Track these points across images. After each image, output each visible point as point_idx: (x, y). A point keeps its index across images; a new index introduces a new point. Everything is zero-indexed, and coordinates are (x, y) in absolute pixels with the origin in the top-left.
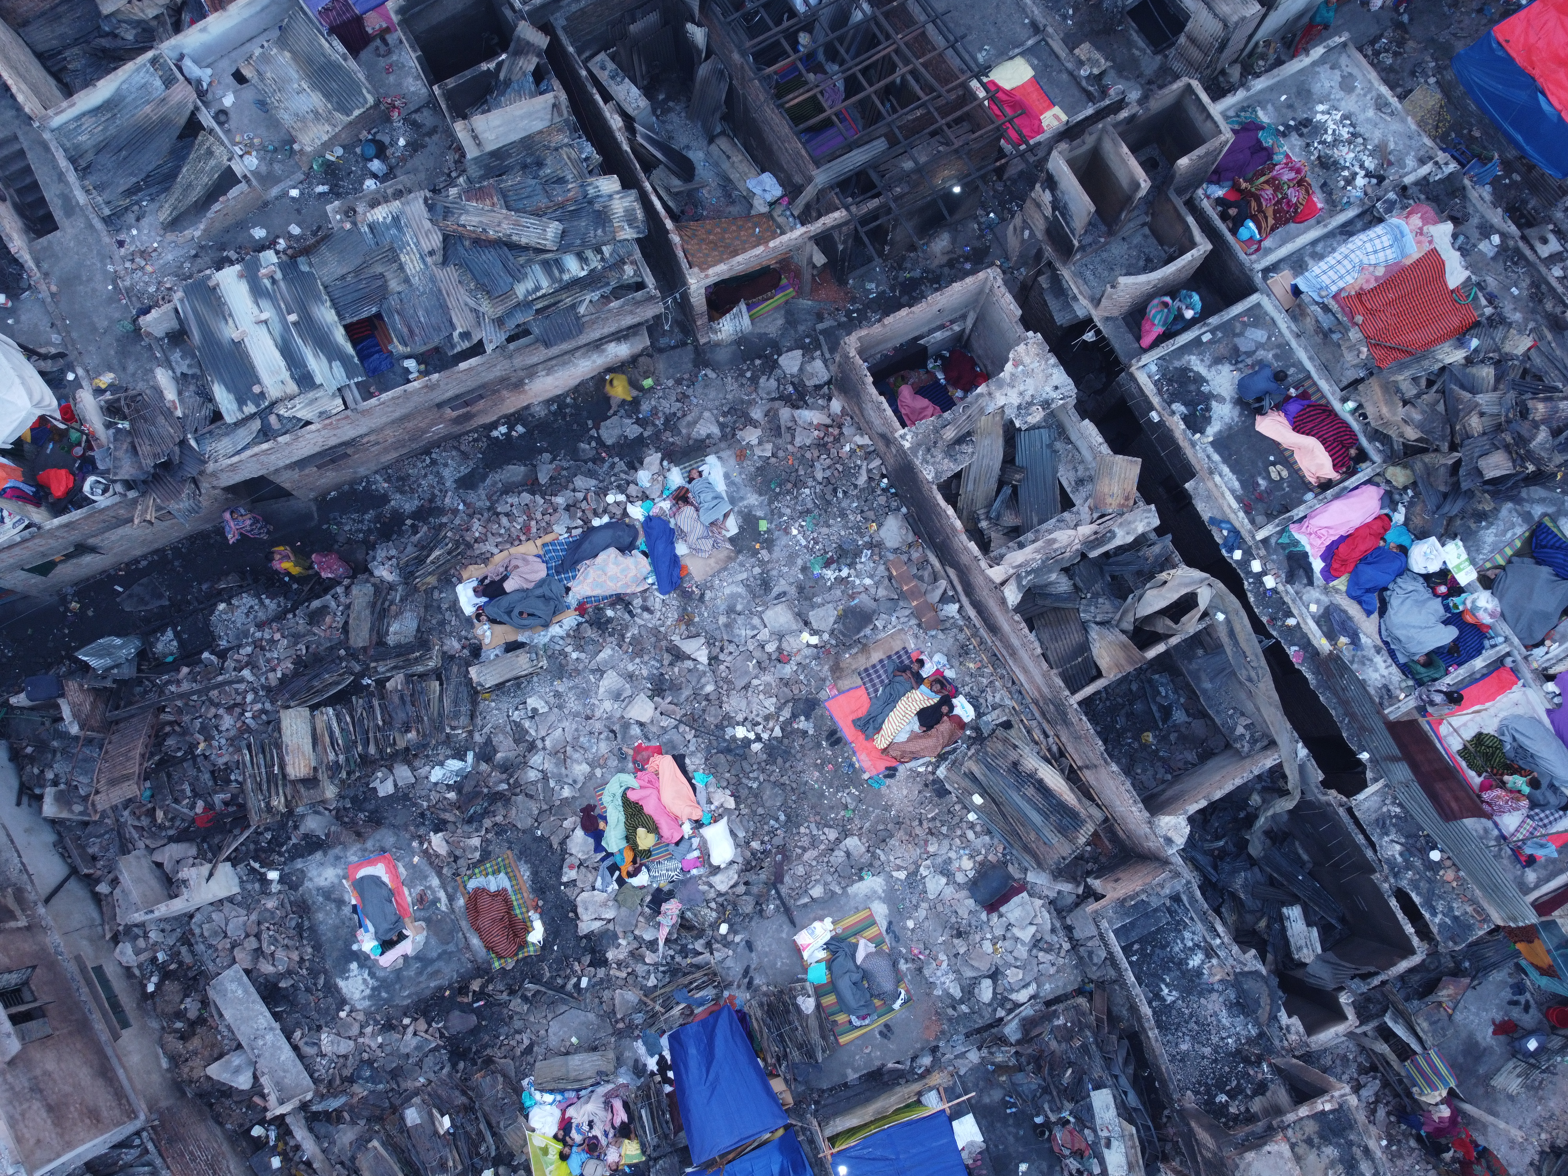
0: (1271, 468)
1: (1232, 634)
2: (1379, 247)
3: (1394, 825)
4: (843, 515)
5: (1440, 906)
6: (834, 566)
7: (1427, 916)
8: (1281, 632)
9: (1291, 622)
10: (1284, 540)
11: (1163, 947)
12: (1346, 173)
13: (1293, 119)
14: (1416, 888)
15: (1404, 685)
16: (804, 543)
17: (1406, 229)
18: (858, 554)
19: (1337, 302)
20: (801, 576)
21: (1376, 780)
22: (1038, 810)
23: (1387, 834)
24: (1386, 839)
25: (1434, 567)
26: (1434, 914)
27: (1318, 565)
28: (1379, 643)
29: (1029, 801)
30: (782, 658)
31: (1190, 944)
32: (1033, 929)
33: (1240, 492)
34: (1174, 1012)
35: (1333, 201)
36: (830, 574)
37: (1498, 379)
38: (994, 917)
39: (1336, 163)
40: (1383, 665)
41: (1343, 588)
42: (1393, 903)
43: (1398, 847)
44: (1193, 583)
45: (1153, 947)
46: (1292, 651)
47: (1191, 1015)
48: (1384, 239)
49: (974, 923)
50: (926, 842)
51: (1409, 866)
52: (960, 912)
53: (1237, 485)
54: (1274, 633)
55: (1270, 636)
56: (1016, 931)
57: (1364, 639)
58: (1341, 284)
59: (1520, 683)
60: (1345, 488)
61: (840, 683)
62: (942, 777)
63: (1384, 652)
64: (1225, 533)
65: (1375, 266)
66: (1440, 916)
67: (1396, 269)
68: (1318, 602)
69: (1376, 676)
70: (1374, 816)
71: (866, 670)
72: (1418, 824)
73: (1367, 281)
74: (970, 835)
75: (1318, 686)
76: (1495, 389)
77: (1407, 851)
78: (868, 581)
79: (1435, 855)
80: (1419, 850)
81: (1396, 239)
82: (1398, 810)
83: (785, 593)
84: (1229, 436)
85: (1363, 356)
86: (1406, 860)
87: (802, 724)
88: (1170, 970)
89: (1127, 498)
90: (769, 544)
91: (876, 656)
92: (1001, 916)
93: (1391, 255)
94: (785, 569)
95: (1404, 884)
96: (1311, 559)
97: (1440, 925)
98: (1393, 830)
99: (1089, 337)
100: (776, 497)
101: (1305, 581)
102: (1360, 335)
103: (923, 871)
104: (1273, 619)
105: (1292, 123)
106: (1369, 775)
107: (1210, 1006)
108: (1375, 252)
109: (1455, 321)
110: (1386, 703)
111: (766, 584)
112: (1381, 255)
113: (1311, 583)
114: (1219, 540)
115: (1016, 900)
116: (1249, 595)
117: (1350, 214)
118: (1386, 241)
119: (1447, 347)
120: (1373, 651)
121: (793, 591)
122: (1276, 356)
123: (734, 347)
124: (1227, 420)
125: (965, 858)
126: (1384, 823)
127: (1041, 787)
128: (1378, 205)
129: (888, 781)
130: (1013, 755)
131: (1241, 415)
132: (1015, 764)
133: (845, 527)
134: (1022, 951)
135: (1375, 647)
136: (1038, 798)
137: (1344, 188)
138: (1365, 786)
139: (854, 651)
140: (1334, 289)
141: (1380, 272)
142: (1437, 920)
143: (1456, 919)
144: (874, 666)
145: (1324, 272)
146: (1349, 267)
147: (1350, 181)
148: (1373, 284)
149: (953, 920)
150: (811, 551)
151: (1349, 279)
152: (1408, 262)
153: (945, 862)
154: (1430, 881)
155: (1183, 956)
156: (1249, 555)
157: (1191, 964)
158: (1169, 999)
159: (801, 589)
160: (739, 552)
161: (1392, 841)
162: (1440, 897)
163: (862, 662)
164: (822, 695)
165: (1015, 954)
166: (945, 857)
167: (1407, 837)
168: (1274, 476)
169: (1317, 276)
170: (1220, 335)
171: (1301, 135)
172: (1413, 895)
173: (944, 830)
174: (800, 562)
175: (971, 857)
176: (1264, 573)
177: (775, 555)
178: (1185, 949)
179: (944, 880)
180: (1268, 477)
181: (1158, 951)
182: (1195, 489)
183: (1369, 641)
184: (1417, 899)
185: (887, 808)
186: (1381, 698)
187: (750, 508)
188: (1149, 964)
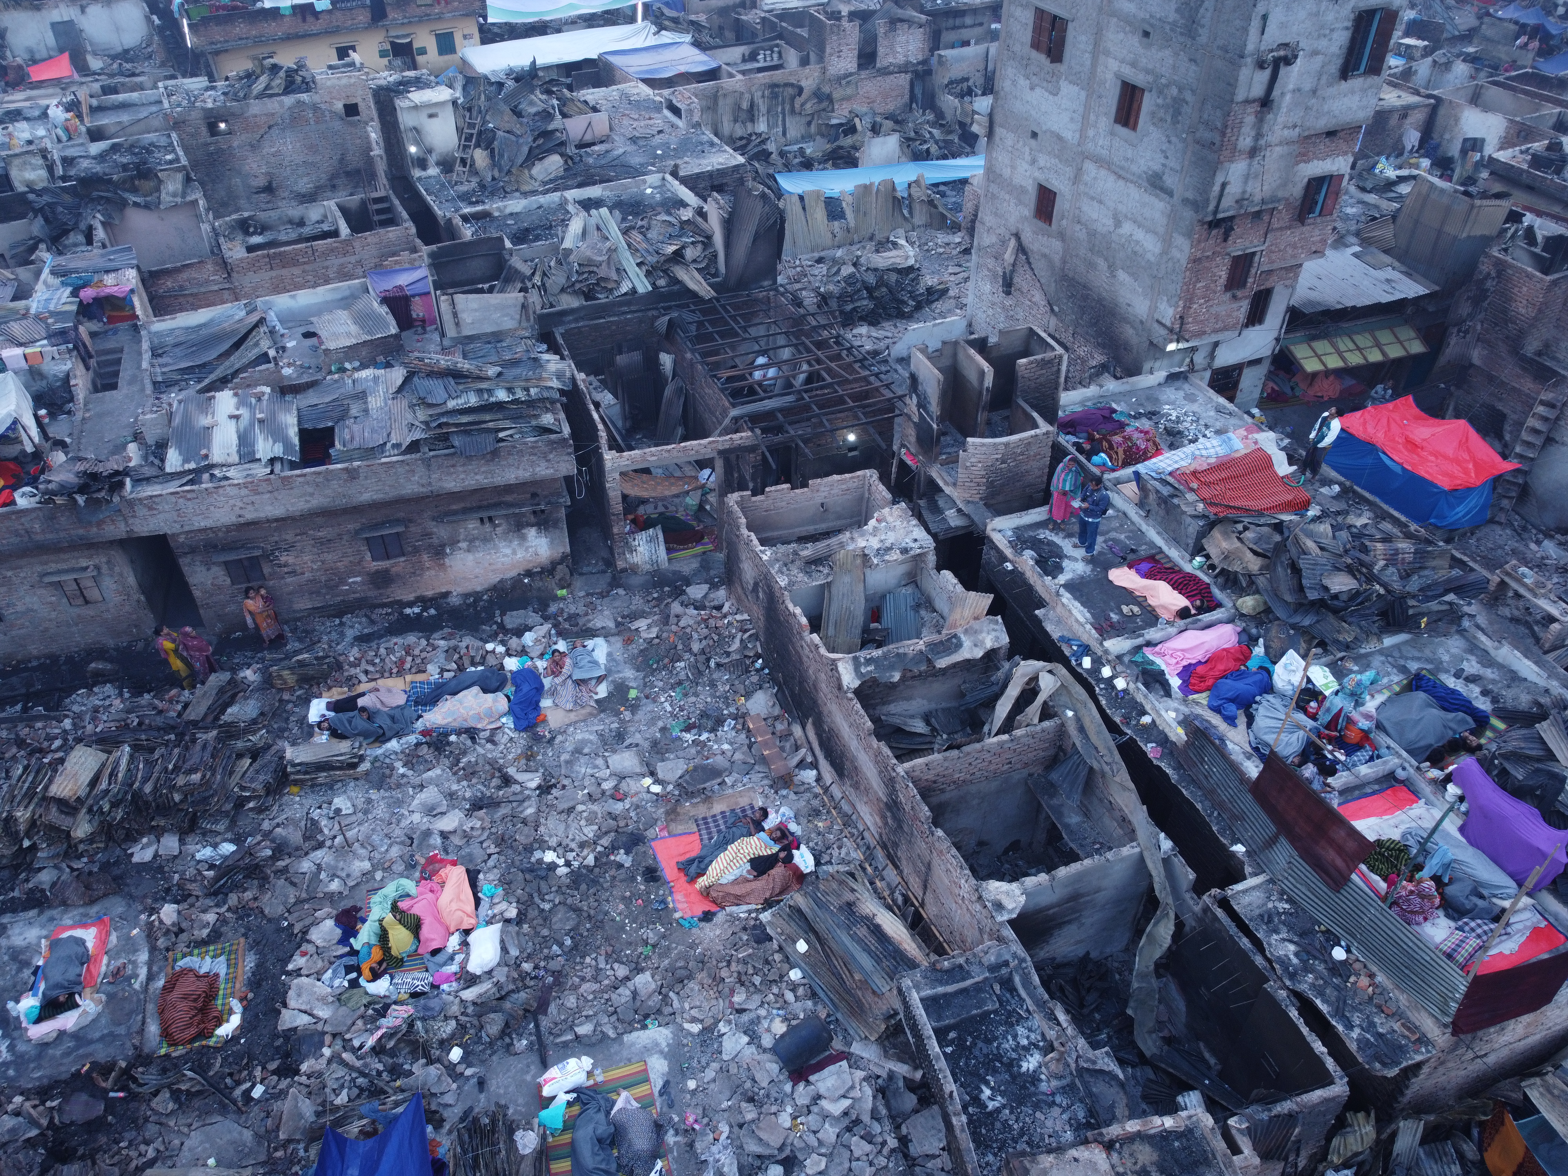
1: (1082, 729)
2: (1209, 446)
4: (713, 684)
6: (694, 731)
9: (1146, 720)
10: (1138, 658)
11: (988, 1041)
12: (1190, 438)
14: (1321, 994)
16: (669, 709)
17: (1235, 437)
18: (719, 722)
19: (1173, 477)
20: (658, 735)
22: (869, 952)
26: (1350, 1026)
27: (1175, 682)
28: (1249, 749)
29: (859, 941)
30: (617, 795)
31: (1025, 1042)
32: (847, 1103)
33: (1091, 620)
34: (998, 1125)
36: (689, 737)
37: (1336, 532)
38: (801, 1086)
39: (1180, 432)
40: (1255, 769)
41: (1205, 702)
43: (1292, 948)
44: (1032, 672)
45: (974, 1038)
46: (1150, 749)
47: (1022, 1133)
48: (1214, 442)
49: (774, 1094)
50: (732, 992)
52: (758, 1077)
53: (1088, 615)
56: (824, 1103)
57: (1232, 749)
58: (1177, 467)
59: (1421, 800)
60: (1198, 620)
61: (673, 826)
62: (764, 920)
64: (1074, 646)
65: (1208, 457)
67: (1226, 459)
71: (705, 818)
72: (1311, 917)
73: (1201, 465)
74: (789, 996)
78: (726, 747)
79: (1339, 954)
81: (1225, 442)
82: (1287, 906)
83: (637, 745)
84: (1081, 583)
85: (1200, 510)
86: (1304, 962)
87: (621, 857)
88: (995, 1072)
89: (976, 619)
90: (634, 708)
91: (718, 808)
93: (1221, 451)
94: (643, 728)
95: (1303, 987)
96: (1168, 676)
100: (653, 672)
101: (1162, 692)
102: (1196, 497)
103: (722, 1027)
104: (1127, 719)
108: (1206, 449)
111: (620, 736)
112: (1212, 452)
113: (1168, 694)
114: (1067, 651)
115: (832, 1068)
116: (1100, 694)
118: (1217, 444)
121: (646, 745)
125: (778, 1020)
127: (877, 931)
129: (702, 924)
130: (849, 897)
132: (850, 905)
133: (713, 696)
135: (1244, 753)
138: (1242, 878)
139: (695, 801)
140: (1170, 470)
141: (1212, 460)
142: (1355, 1033)
143: (1380, 1036)
144: (714, 816)
145: (1161, 462)
146: (1183, 456)
148: (1205, 467)
150: (675, 716)
151: (1184, 463)
152: (1237, 455)
153: (752, 1022)
155: (1014, 1055)
156: (1099, 663)
157: (1025, 1066)
158: (991, 1105)
159: (655, 744)
160: (603, 711)
161: (1284, 940)
163: (702, 811)
164: (650, 833)
165: (819, 1135)
166: (752, 1015)
167: (1301, 936)
169: (1156, 465)
171: (1150, 418)
172: (1318, 1002)
173: (757, 980)
174: (660, 724)
175: (785, 1019)
177: (637, 718)
178: (1017, 1047)
179: (746, 1039)
181: (980, 1044)
182: (1045, 615)
185: (693, 946)
187: (624, 680)
188: (968, 1058)
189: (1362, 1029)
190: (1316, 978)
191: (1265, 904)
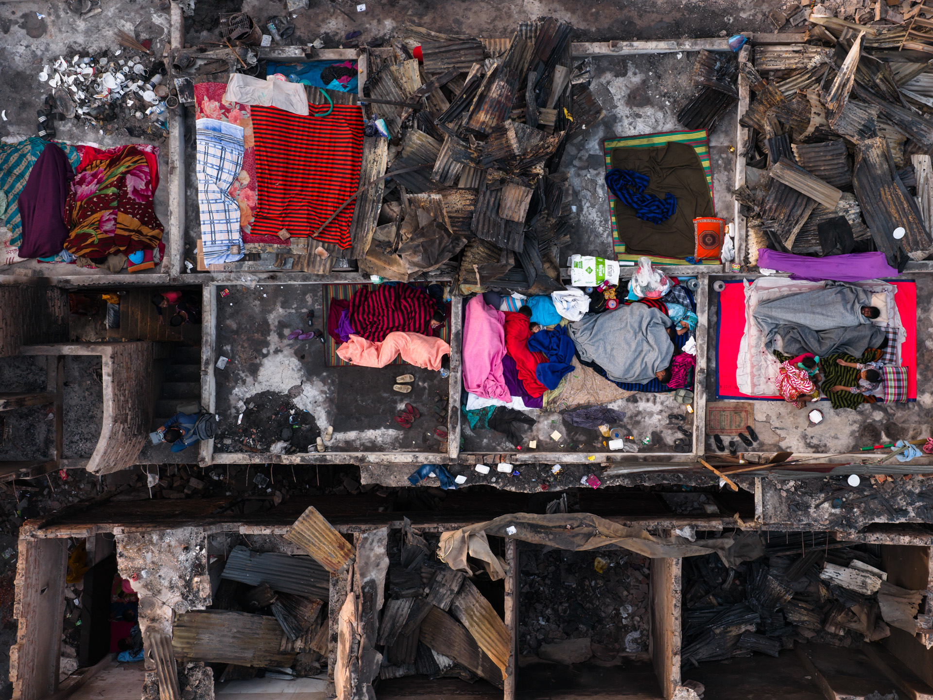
0: (396, 389)
1: (535, 528)
2: (216, 162)
3: (804, 494)
5: (902, 503)
7: (902, 520)
8: (560, 483)
9: (556, 469)
10: (474, 420)
12: (130, 102)
13: (39, 114)
14: (874, 513)
15: (680, 399)
17: (213, 122)
19: (253, 241)
21: (752, 484)
23: (809, 507)
24: (812, 510)
26: (905, 513)
27: (517, 403)
28: (627, 394)
33: (400, 434)
35: (154, 134)
37: (431, 130)
39: (113, 104)
40: (650, 404)
42: (873, 539)
43: (826, 505)
46: (584, 483)
48: (211, 151)
51: (848, 506)
53: (392, 433)
54: (558, 489)
59: (745, 284)
60: (457, 334)
63: (639, 395)
64: (432, 475)
65: (236, 178)
66: (910, 509)
68: (553, 427)
69: (656, 418)
70: (784, 508)
73: (248, 198)
76: (440, 140)
77: (835, 501)
79: (854, 481)
80: (840, 489)
81: (220, 139)
82: (792, 483)
84: (339, 407)
85: (326, 254)
86: (843, 506)
89: (342, 547)
93: (233, 156)
95: (861, 522)
96: (509, 406)
98: (807, 498)
99: (152, 480)
101: (526, 426)
102: (303, 241)
104: (544, 482)
105: (42, 119)
106: (744, 487)
108: (220, 169)
110: (686, 427)
112: (228, 166)
117: (175, 131)
118: (214, 150)
119: (368, 155)
120: (631, 405)
122: (284, 306)
124: (321, 398)
126: (797, 505)
128: (182, 100)
131: (324, 381)
135: (628, 400)
137: (145, 115)
138: (752, 496)
141: (246, 178)
142: (912, 514)
145: (213, 232)
147: (141, 106)
148: (254, 195)
152: (251, 143)
154: (873, 497)
156: (467, 469)
161: (817, 507)
162: (894, 497)
167: (821, 491)
168: (406, 390)
169: (213, 242)
170: (228, 348)
171: (62, 117)
172: (877, 520)
176: (493, 467)
180: (402, 397)
182: (372, 475)
183: (620, 402)
184: (882, 520)
186: (680, 429)
189: (911, 504)
190: (859, 507)
191: (780, 497)
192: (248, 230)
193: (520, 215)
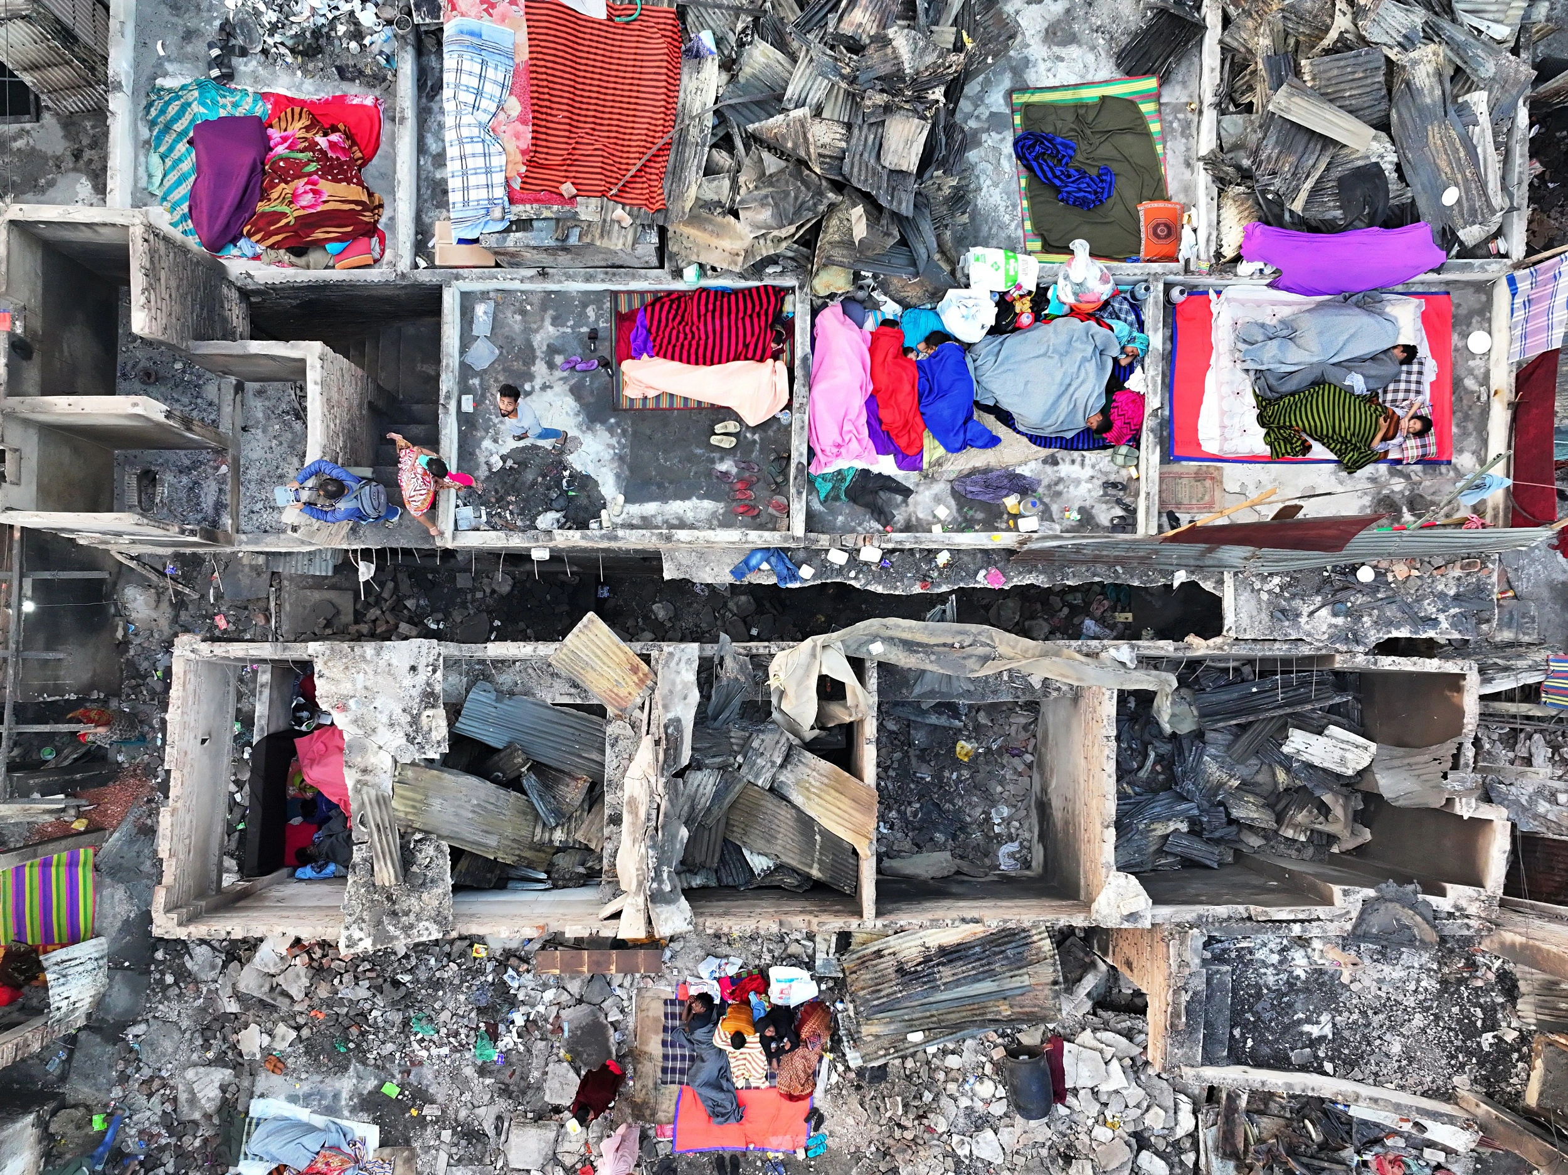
0: (714, 440)
1: (909, 646)
2: (474, 82)
3: (1294, 596)
4: (437, 984)
5: (1429, 608)
6: (502, 1028)
7: (1431, 634)
8: (948, 580)
9: (943, 558)
10: (825, 488)
11: (1259, 996)
12: (341, 29)
13: (211, 46)
14: (1390, 623)
15: (1120, 460)
16: (445, 1050)
17: (471, 23)
18: (502, 988)
19: (523, 201)
20: (489, 1081)
21: (1220, 582)
22: (976, 979)
23: (1298, 615)
24: (1303, 620)
25: (989, 315)
26: (1434, 622)
27: (886, 465)
28: (1044, 452)
29: (957, 983)
31: (1275, 958)
32: (1115, 1064)
33: (720, 507)
34: (1346, 1034)
35: (375, 76)
36: (509, 1040)
37: (781, 44)
38: (1070, 1099)
39: (317, 32)
40: (1077, 467)
41: (941, 451)
42: (1388, 663)
43: (1324, 612)
44: (808, 668)
45: (1250, 1010)
46: (982, 580)
47: (1363, 1013)
48: (467, 65)
49: (1063, 1128)
50: (930, 1130)
51: (1355, 614)
52: (1040, 1139)
53: (708, 505)
54: (944, 588)
55: (943, 598)
56: (1104, 1088)
57: (1025, 471)
58: (499, 178)
59: (1212, 295)
60: (805, 359)
61: (661, 1116)
62: (860, 1062)
63: (1061, 454)
64: (765, 566)
65: (500, 107)
66: (1441, 617)
67: (523, 80)
68: (938, 500)
69: (1085, 487)
70: (1265, 617)
71: (664, 1070)
72: (1312, 571)
73: (517, 136)
74: (952, 1061)
75: (1051, 576)
76: (794, 59)
77: (1336, 606)
78: (549, 995)
79: (1366, 575)
80: (1345, 588)
81: (479, 49)
82: (1277, 580)
83: (499, 1118)
84: (632, 469)
85: (627, 221)
86: (1348, 613)
88: (1290, 1005)
89: (635, 670)
90: (420, 1096)
91: (654, 1046)
92: (1075, 1092)
93: (496, 74)
94: (467, 1096)
95: (1375, 637)
96: (875, 470)
97: (1453, 625)
98: (1297, 603)
99: (365, 571)
100: (361, 1053)
101: (899, 498)
102: (594, 202)
103: (963, 1152)
104: (924, 578)
105: (215, 52)
106: (1208, 586)
107: (1367, 982)
108: (479, 93)
109: (658, 46)
110: (1128, 500)
111: (471, 1135)
112: (489, 88)
113: (906, 492)
114: (772, 580)
115: (1067, 1061)
116: (871, 588)
117: (407, 67)
118: (472, 65)
119: (688, 82)
120: (1049, 469)
121: (502, 1105)
122: (555, 322)
123: (118, 977)
124: (607, 455)
125: (978, 1087)
126: (1283, 611)
127: (950, 954)
128: (417, 19)
129: (823, 1129)
130: (888, 964)
131: (611, 430)
132: (901, 970)
133: (457, 989)
134: (1135, 1094)
135: (1045, 462)
136: (960, 969)
137: (363, 47)
138: (1219, 600)
139: (630, 1072)
140: (500, 192)
141: (514, 107)
142: (1445, 625)
143: (1457, 597)
144: (665, 1057)
145: (465, 189)
146: (479, 148)
147: (358, 33)
148: (527, 132)
149: (1044, 1152)
150: (462, 1047)
151: (498, 161)
152: (524, 55)
153: (968, 1116)
154: (1390, 600)
155: (1284, 976)
156: (814, 555)
157: (1299, 972)
158: (1328, 1031)
159: (505, 1091)
160: (407, 1142)
161: (1311, 614)
162: (1419, 600)
163: (651, 1069)
164: (663, 1149)
165: (1131, 1103)
166: (961, 1113)
167: (1318, 592)
168: (728, 443)
169: (466, 203)
170: (475, 382)
171: (244, 52)
172: (1395, 634)
173: (928, 1097)
174: (469, 1071)
175: (980, 1078)
176: (854, 553)
177: (440, 1099)
178: (1278, 969)
179: (989, 1133)
180: (725, 453)
181: (1259, 1007)
182: (679, 567)
183: (1033, 465)
184: (1404, 633)
185: (857, 1157)
186: (1119, 502)
187: (355, 1093)
188: (1268, 1028)
189: (1444, 611)
190: (1370, 615)
191: (1259, 600)
192: (517, 185)
193: (911, 161)
